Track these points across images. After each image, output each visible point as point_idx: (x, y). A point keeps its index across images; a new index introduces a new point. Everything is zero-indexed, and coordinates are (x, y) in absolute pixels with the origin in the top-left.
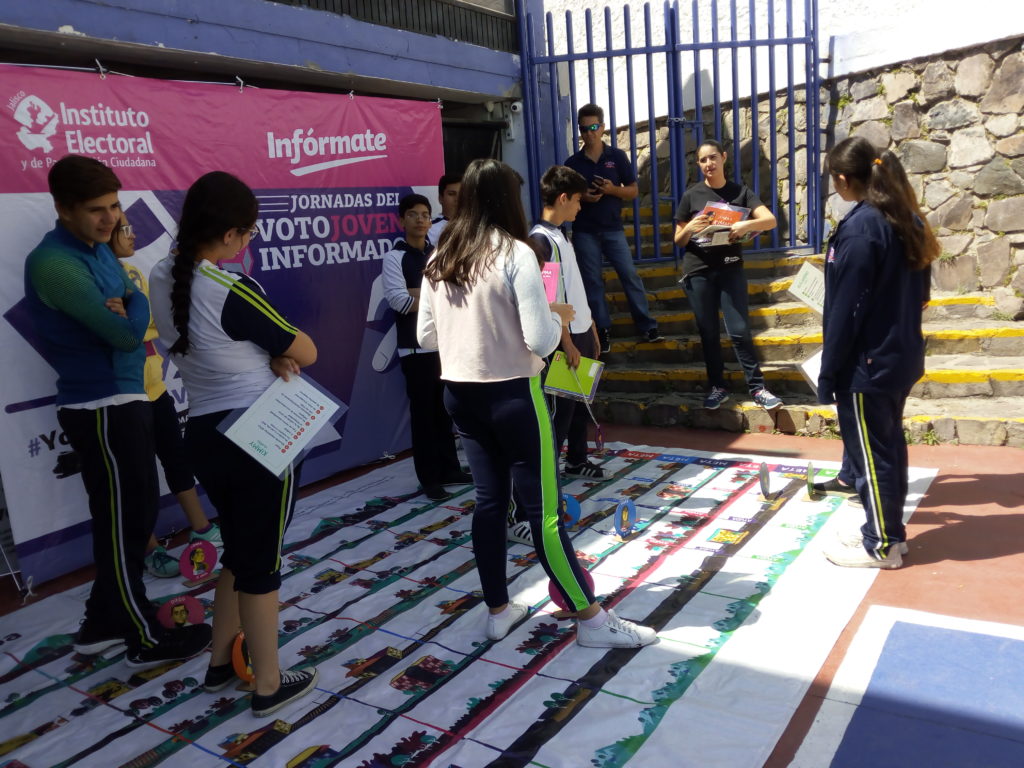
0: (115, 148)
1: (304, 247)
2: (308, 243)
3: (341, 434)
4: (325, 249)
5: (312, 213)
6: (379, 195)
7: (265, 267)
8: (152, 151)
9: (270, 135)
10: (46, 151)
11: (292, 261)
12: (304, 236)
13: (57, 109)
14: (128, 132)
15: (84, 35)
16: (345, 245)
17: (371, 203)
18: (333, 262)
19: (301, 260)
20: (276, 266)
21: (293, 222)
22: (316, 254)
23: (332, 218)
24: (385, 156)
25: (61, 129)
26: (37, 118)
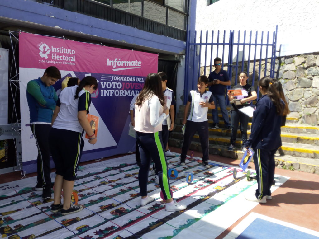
0: (65, 59)
1: (114, 91)
2: (115, 89)
3: (117, 144)
4: (120, 92)
5: (117, 82)
6: (137, 78)
7: (102, 95)
8: (75, 61)
9: (108, 59)
10: (46, 58)
11: (110, 94)
12: (114, 87)
13: (50, 48)
14: (69, 55)
15: (61, 28)
16: (126, 91)
17: (134, 80)
18: (121, 95)
19: (112, 94)
20: (105, 95)
21: (111, 83)
22: (117, 93)
23: (123, 83)
24: (140, 68)
25: (51, 53)
26: (45, 49)
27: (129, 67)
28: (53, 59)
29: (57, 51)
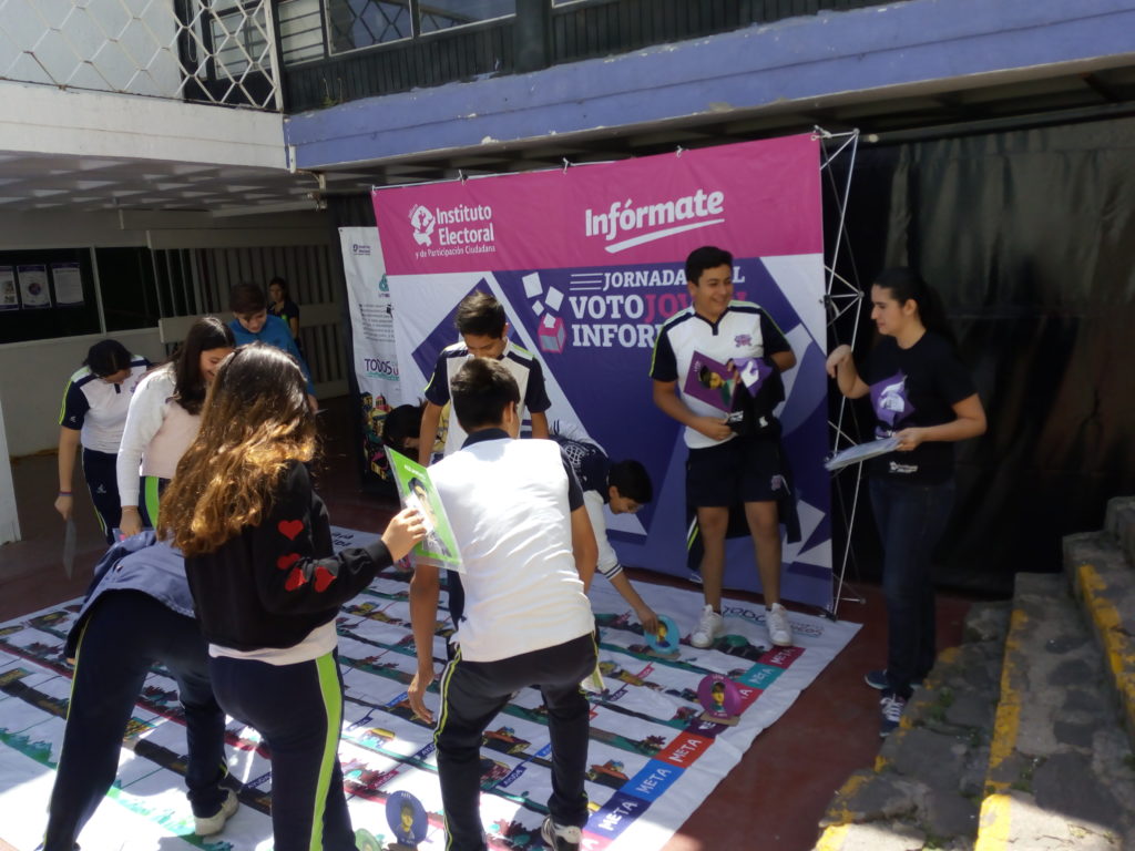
0: (469, 238)
1: (614, 327)
2: (619, 322)
3: (647, 530)
4: (637, 331)
5: (625, 291)
7: (577, 343)
8: (492, 239)
9: (589, 213)
10: (428, 244)
11: (602, 340)
12: (616, 315)
13: (434, 214)
14: (479, 225)
18: (644, 345)
19: (611, 340)
20: (586, 343)
21: (605, 299)
22: (627, 334)
24: (722, 221)
25: (437, 227)
26: (423, 222)
27: (667, 226)
28: (442, 243)
29: (449, 219)
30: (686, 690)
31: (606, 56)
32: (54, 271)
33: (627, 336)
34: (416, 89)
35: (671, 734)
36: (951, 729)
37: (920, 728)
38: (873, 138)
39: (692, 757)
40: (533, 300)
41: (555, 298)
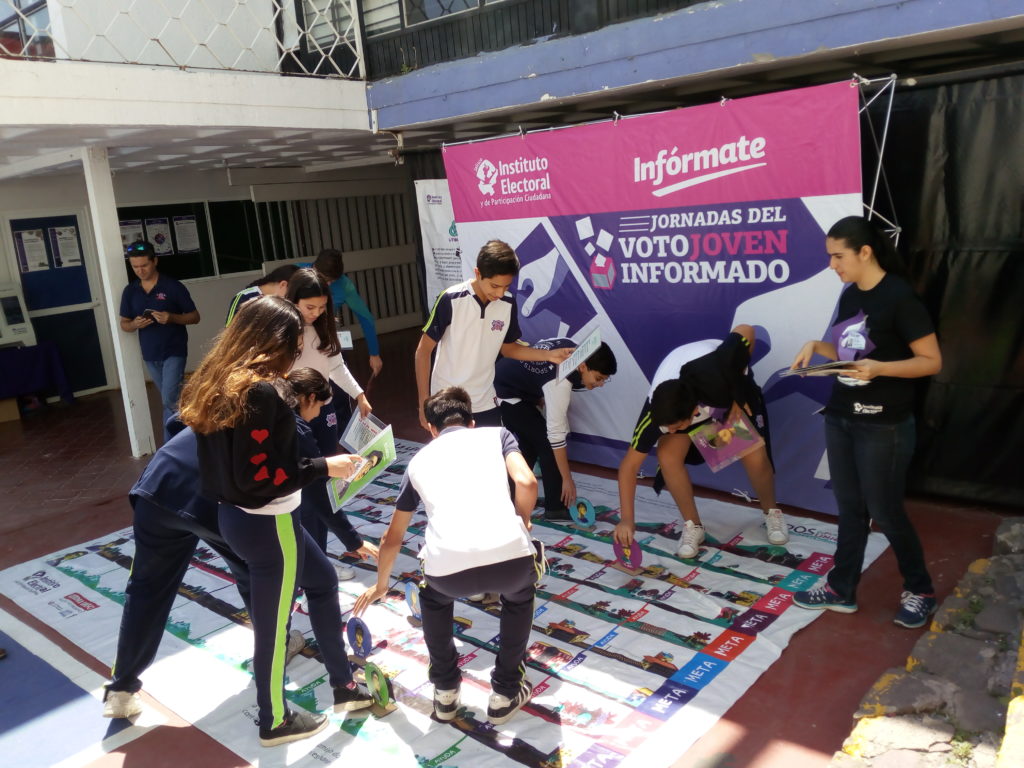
1: (661, 265)
2: (665, 261)
4: (683, 268)
5: (671, 232)
6: (751, 211)
7: (626, 280)
8: (549, 187)
9: (637, 160)
10: (490, 195)
11: (649, 277)
12: (662, 254)
13: (497, 167)
15: (555, 98)
16: (705, 265)
17: (740, 220)
18: (690, 281)
19: (658, 277)
20: (635, 280)
21: (652, 239)
22: (673, 270)
23: (692, 236)
24: (765, 164)
25: (499, 178)
26: (487, 175)
27: (711, 170)
28: (504, 193)
30: (729, 592)
31: (654, 14)
32: (175, 223)
33: (673, 272)
34: (482, 53)
35: (716, 631)
36: (979, 633)
37: (950, 632)
38: (911, 82)
39: (735, 652)
40: (585, 242)
41: (605, 240)
